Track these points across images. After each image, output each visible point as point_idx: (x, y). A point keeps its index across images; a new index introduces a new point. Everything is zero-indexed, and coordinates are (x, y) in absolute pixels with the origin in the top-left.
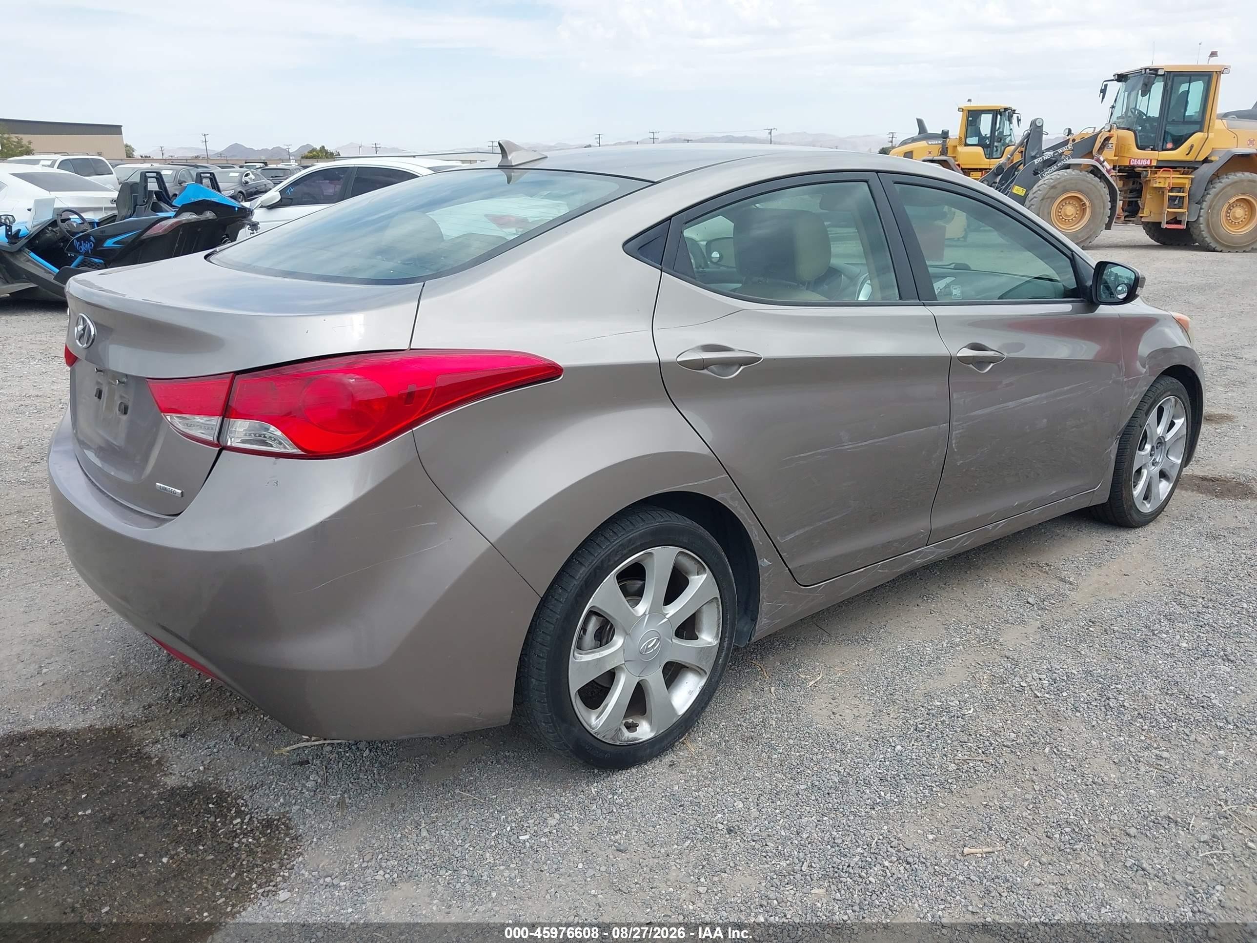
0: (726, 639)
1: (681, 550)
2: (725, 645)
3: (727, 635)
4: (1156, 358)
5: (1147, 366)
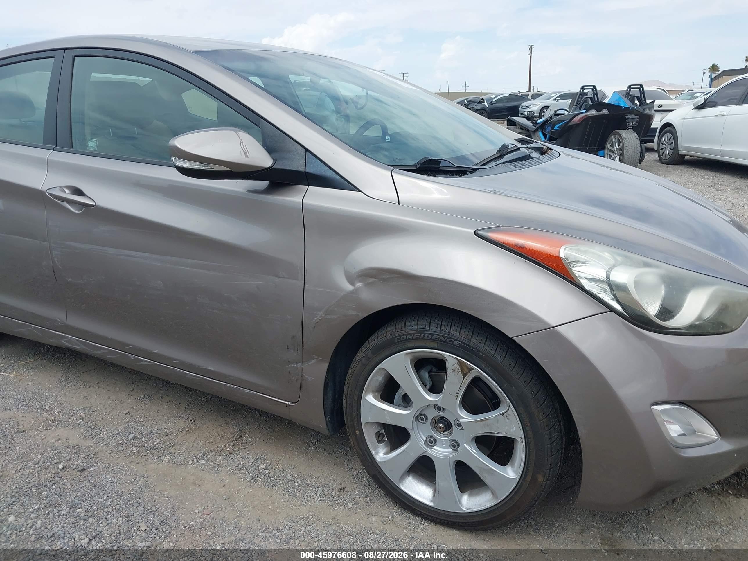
4: (385, 280)
5: (359, 285)
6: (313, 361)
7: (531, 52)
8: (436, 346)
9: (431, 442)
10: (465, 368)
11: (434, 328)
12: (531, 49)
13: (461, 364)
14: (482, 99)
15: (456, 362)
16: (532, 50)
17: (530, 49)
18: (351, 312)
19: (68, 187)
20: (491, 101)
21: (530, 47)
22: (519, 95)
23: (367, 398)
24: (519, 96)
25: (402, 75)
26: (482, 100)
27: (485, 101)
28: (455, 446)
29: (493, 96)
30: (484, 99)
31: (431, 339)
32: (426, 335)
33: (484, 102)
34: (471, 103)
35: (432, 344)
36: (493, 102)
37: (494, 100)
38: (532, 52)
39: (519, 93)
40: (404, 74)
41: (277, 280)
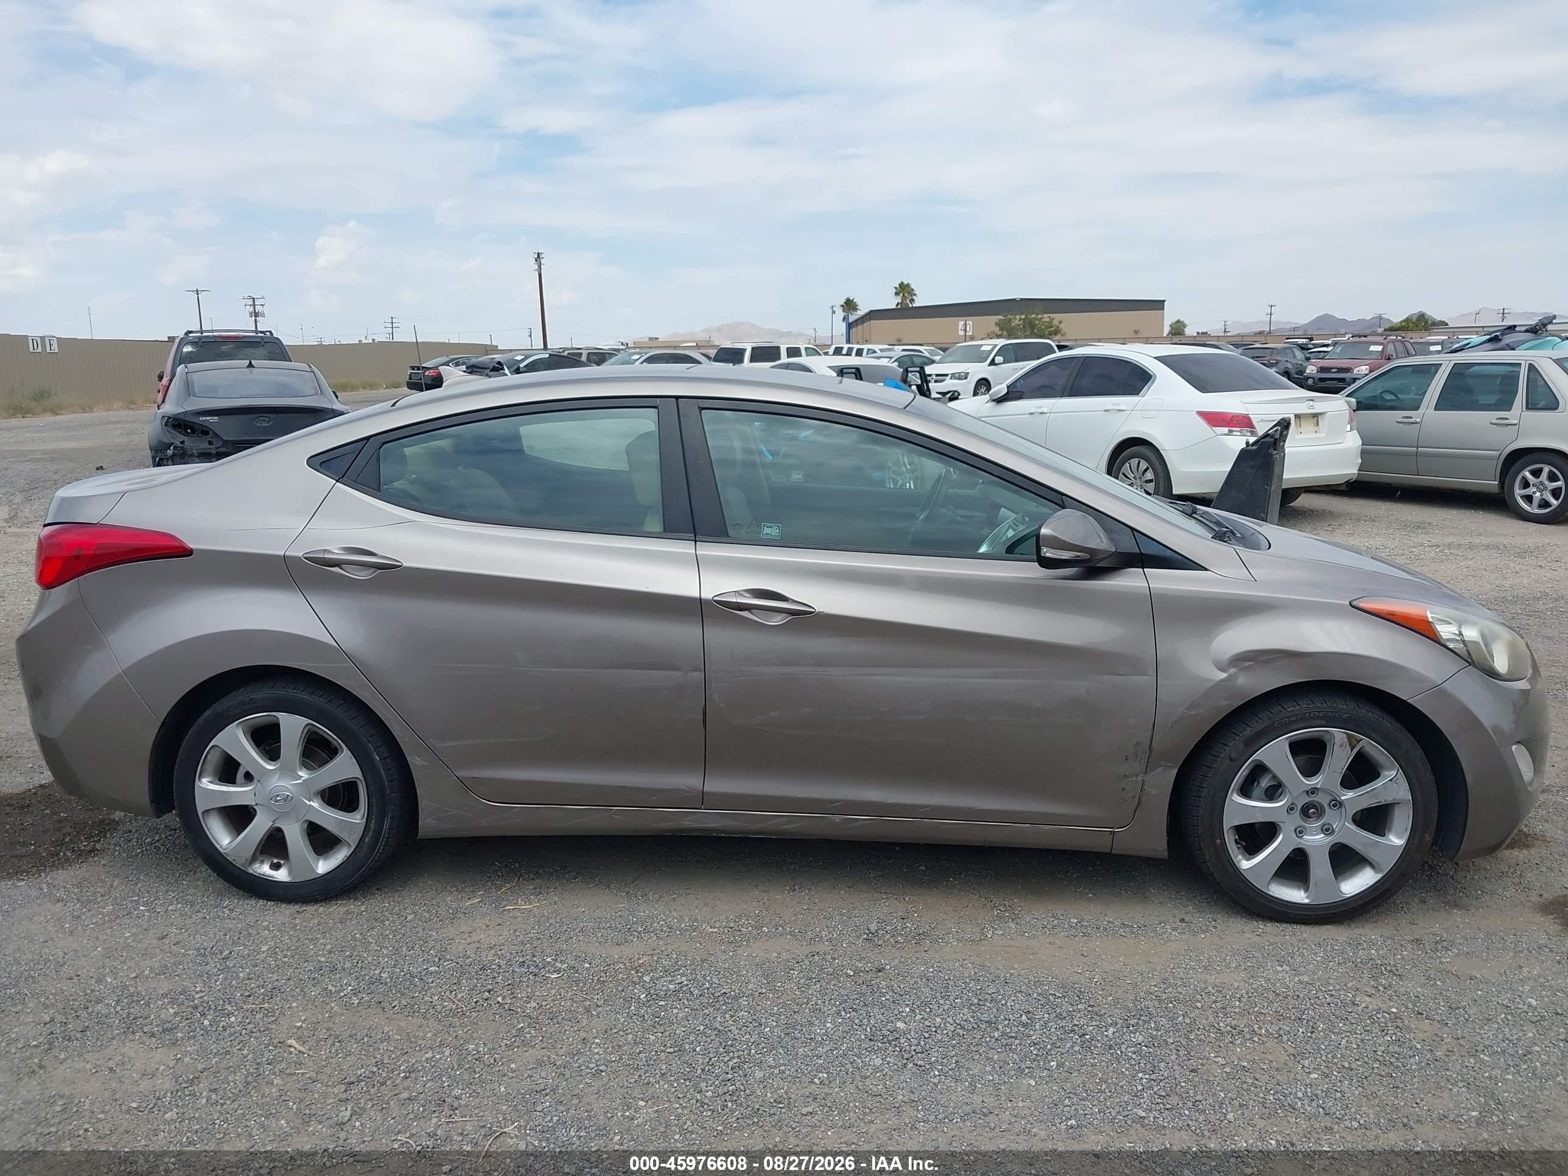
0: (373, 821)
1: (310, 721)
2: (372, 826)
3: (374, 817)
4: (1265, 662)
5: (1232, 670)
6: (1159, 770)
7: (540, 267)
8: (1323, 723)
9: (1300, 832)
10: (1353, 740)
11: (1320, 705)
12: (538, 260)
13: (1349, 737)
14: (499, 363)
15: (1345, 735)
16: (542, 262)
17: (536, 260)
18: (1224, 703)
19: (748, 591)
20: (516, 367)
21: (536, 256)
22: (563, 354)
23: (1233, 798)
24: (564, 356)
25: (250, 302)
26: (497, 365)
27: (505, 368)
28: (1327, 830)
29: (519, 358)
30: (502, 362)
31: (1319, 716)
32: (1312, 714)
33: (503, 369)
34: (475, 369)
35: (1318, 722)
36: (521, 370)
37: (522, 365)
38: (542, 266)
39: (563, 352)
40: (253, 299)
41: (1117, 678)
